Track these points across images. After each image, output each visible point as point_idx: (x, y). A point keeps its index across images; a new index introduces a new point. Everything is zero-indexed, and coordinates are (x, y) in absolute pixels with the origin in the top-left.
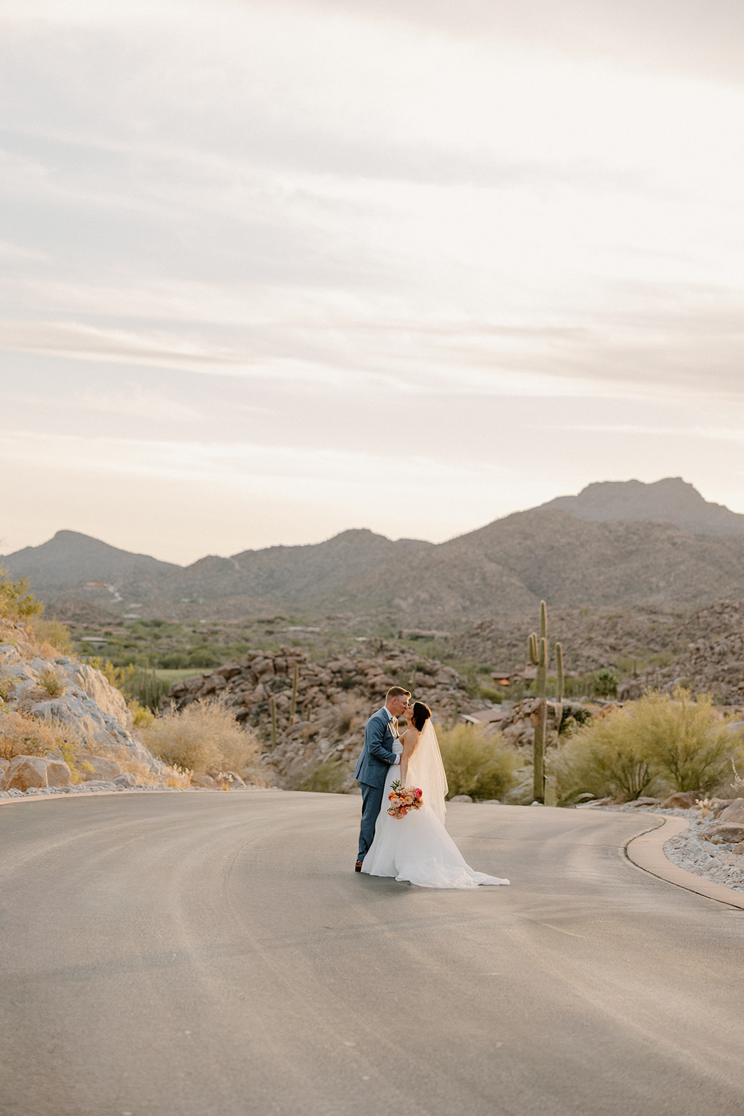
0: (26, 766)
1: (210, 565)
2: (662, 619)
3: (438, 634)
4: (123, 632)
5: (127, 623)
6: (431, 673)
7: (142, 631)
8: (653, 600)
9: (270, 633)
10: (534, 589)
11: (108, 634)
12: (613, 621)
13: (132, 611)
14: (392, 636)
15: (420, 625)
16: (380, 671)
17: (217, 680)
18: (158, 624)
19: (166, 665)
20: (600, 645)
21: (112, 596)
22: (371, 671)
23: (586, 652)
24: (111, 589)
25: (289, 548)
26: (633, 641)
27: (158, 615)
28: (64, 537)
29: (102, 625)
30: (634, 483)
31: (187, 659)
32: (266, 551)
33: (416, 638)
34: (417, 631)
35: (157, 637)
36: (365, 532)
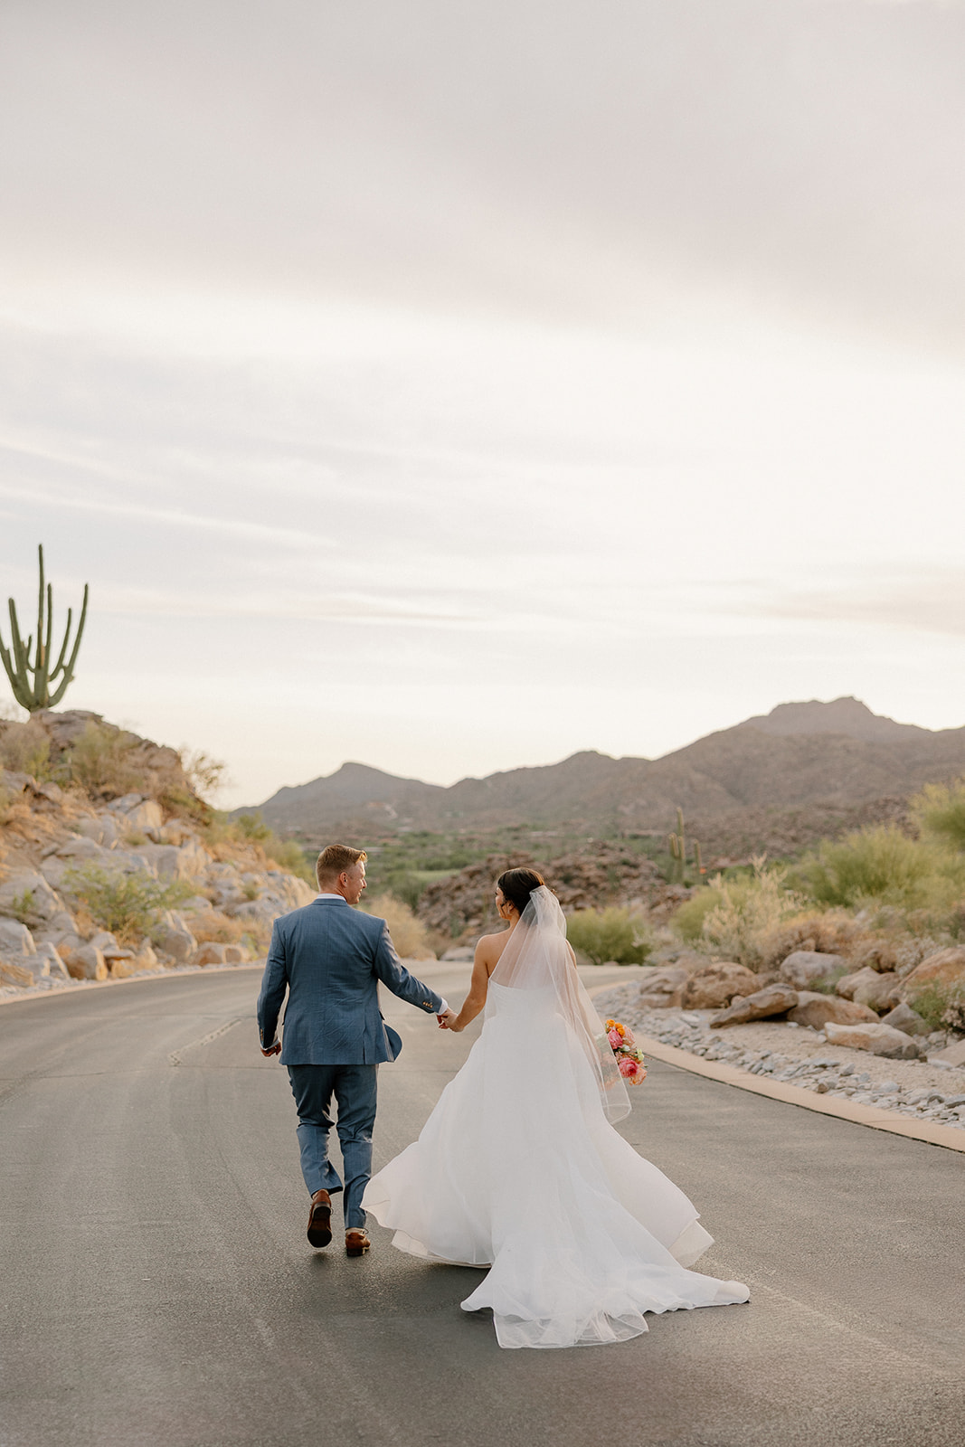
0: (209, 950)
1: (468, 785)
2: (836, 813)
3: (654, 833)
4: (397, 843)
5: (400, 835)
6: (635, 866)
7: (413, 841)
8: (833, 798)
9: (516, 838)
10: (734, 793)
11: (385, 845)
12: (794, 817)
13: (406, 825)
14: (615, 836)
15: (639, 827)
16: (592, 866)
17: (463, 879)
18: (425, 835)
19: (430, 868)
20: (783, 837)
21: (389, 813)
22: (586, 867)
23: (772, 843)
24: (388, 808)
25: (531, 769)
26: (810, 833)
27: (426, 827)
28: (349, 767)
29: (380, 837)
30: (815, 703)
31: (447, 862)
32: (513, 772)
33: (635, 837)
34: (637, 832)
35: (424, 845)
36: (593, 753)
